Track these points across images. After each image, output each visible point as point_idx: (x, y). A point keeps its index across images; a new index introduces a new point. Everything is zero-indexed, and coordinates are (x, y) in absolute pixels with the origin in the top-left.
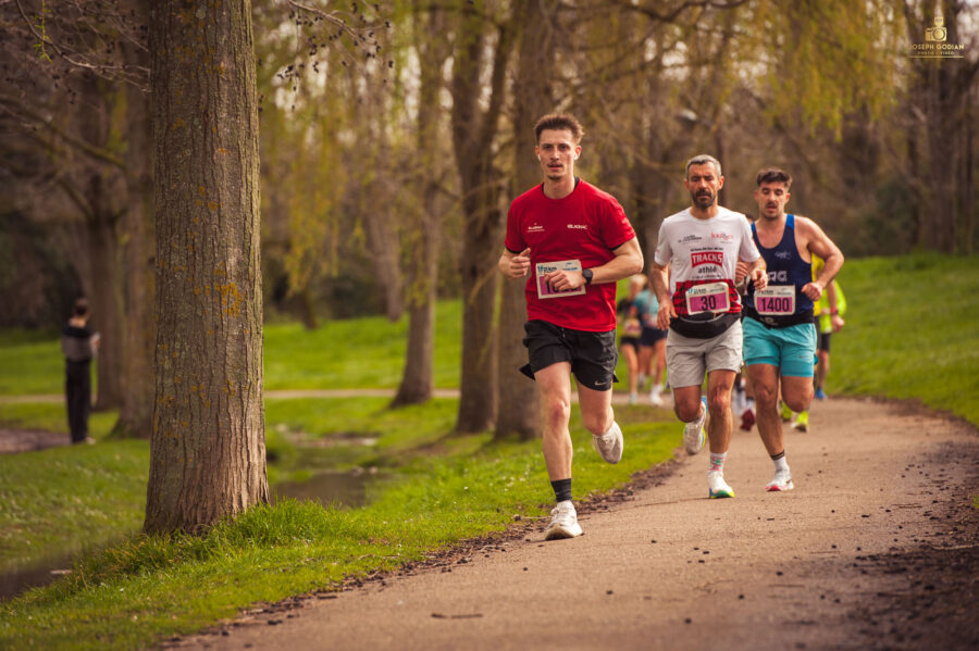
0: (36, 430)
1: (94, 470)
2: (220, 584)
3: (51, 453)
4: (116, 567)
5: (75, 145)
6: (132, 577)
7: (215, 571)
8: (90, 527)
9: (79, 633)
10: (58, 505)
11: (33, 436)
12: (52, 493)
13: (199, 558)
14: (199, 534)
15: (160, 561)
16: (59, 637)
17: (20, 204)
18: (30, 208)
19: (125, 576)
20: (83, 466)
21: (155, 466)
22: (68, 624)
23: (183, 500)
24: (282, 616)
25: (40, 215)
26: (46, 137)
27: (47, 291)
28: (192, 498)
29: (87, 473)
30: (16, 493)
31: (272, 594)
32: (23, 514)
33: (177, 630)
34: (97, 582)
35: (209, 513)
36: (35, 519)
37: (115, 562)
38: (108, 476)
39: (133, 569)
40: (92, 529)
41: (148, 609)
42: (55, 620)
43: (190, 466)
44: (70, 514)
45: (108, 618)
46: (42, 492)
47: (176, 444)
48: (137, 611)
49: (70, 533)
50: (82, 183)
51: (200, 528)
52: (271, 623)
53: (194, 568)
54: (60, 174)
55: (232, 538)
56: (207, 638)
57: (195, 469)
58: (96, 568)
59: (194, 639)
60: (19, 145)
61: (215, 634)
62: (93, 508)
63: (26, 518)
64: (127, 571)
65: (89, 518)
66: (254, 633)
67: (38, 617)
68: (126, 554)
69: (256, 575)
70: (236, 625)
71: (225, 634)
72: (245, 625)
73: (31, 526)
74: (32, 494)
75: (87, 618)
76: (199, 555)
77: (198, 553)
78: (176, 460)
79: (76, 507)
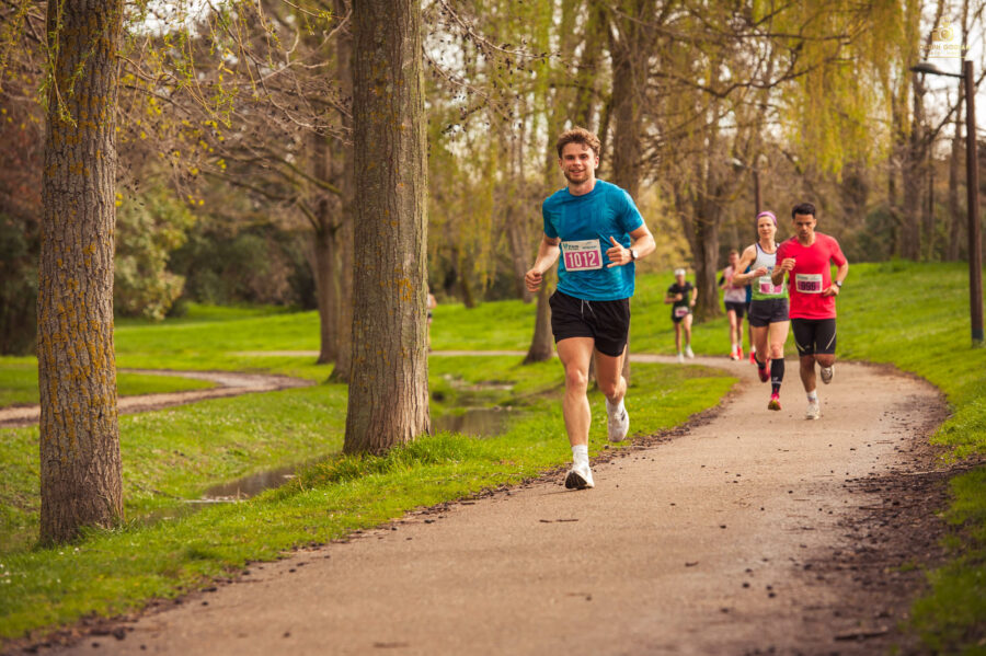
0: (279, 376)
1: (316, 405)
2: (393, 492)
3: (286, 393)
4: (323, 477)
5: (310, 180)
6: (335, 484)
7: (390, 482)
8: (312, 445)
9: (292, 526)
10: (290, 429)
11: (276, 380)
12: (287, 420)
13: (381, 472)
14: (381, 455)
15: (354, 474)
16: (278, 529)
17: (272, 219)
18: (279, 221)
19: (330, 482)
20: (308, 401)
21: (352, 406)
22: (286, 519)
23: (370, 431)
24: (434, 517)
25: (286, 226)
26: (289, 173)
27: (289, 279)
28: (376, 429)
29: (311, 407)
30: (262, 420)
31: (430, 501)
32: (266, 435)
33: (361, 525)
34: (309, 487)
35: (388, 440)
36: (274, 439)
37: (322, 473)
38: (325, 409)
39: (335, 478)
40: (313, 447)
41: (342, 510)
42: (277, 516)
43: (376, 406)
44: (298, 436)
45: (313, 515)
46: (280, 420)
47: (366, 392)
48: (334, 510)
49: (298, 448)
50: (314, 205)
51: (382, 451)
52: (427, 522)
53: (376, 478)
54: (299, 199)
55: (404, 459)
56: (381, 532)
57: (379, 409)
58: (310, 478)
59: (372, 532)
60: (273, 178)
61: (387, 529)
62: (314, 432)
63: (268, 437)
64: (332, 480)
65: (311, 438)
66: (414, 529)
67: (267, 513)
68: (330, 467)
69: (420, 486)
70: (403, 522)
71: (394, 529)
72: (408, 523)
73: (272, 443)
74: (273, 421)
75: (300, 515)
76: (381, 469)
77: (380, 468)
78: (365, 402)
79: (302, 430)
